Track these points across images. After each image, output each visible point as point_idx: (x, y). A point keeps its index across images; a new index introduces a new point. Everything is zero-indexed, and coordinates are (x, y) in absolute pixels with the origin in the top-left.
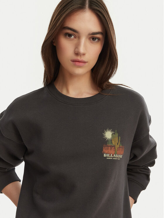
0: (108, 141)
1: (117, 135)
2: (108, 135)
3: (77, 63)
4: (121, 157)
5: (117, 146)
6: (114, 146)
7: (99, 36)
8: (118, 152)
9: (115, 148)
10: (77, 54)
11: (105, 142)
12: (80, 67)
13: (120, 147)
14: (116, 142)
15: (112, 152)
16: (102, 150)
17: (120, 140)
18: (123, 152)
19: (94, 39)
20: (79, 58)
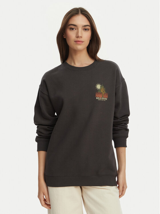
0: (98, 90)
1: (103, 87)
2: (98, 87)
3: (78, 42)
4: (106, 99)
5: (103, 93)
6: (102, 93)
7: (88, 27)
8: (104, 96)
9: (102, 94)
10: (78, 37)
11: (97, 90)
12: (80, 44)
13: (105, 94)
14: (103, 91)
15: (101, 96)
16: (95, 96)
17: (105, 89)
18: (107, 96)
19: (86, 30)
20: (79, 39)
